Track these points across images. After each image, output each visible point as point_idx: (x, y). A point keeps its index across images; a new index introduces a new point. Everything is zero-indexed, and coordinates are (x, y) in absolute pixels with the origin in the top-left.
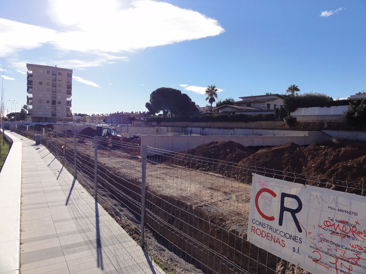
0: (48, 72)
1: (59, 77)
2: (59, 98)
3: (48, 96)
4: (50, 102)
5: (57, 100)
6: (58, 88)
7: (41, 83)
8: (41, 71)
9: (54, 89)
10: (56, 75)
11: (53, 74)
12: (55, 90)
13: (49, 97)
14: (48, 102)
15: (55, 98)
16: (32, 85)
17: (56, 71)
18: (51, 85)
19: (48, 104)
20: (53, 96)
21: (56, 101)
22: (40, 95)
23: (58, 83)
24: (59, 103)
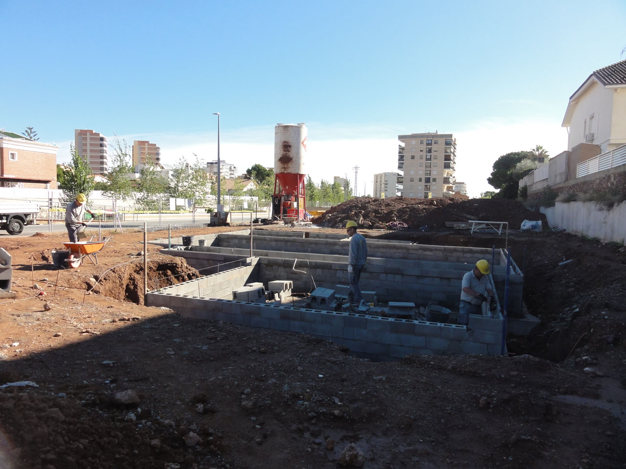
0: (422, 143)
1: (434, 147)
2: (434, 173)
3: (421, 172)
4: (423, 180)
5: (432, 177)
6: (433, 161)
7: (413, 157)
8: (414, 142)
9: (428, 163)
10: (431, 144)
11: (428, 144)
12: (429, 165)
13: (422, 174)
14: (420, 180)
15: (429, 175)
16: (403, 160)
17: (431, 140)
18: (424, 158)
19: (420, 183)
20: (426, 172)
21: (430, 178)
22: (412, 172)
23: (433, 154)
24: (434, 180)
